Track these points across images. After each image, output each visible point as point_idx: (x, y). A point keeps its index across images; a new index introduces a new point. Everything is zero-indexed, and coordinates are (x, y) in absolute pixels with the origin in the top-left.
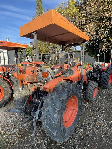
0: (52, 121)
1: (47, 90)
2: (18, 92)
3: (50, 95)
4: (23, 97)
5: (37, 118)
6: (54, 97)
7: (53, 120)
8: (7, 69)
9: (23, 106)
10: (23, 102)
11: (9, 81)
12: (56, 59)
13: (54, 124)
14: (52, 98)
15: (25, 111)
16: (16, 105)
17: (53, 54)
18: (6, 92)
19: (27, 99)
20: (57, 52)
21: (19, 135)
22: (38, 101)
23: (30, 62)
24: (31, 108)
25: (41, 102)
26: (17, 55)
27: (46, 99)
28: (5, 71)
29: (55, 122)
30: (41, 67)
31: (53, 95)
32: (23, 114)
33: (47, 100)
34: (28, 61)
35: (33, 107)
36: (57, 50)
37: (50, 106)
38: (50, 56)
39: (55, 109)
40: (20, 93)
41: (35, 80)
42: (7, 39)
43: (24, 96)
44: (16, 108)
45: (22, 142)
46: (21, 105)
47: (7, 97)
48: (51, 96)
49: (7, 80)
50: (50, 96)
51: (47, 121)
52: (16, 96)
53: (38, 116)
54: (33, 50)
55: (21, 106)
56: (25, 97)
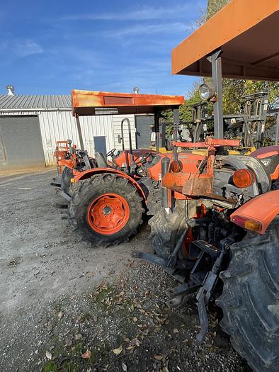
0: (261, 320)
1: (248, 226)
2: (160, 216)
3: (256, 240)
4: (173, 229)
5: (209, 294)
6: (269, 248)
7: (266, 321)
8: (135, 158)
9: (172, 252)
10: (170, 241)
11: (139, 187)
12: (263, 130)
13: (267, 334)
14: (261, 251)
15: (176, 264)
16: (155, 244)
17: (252, 115)
18: (134, 211)
19: (183, 236)
20: (265, 108)
21: (159, 316)
22: (211, 247)
23: (185, 141)
24: (191, 261)
25: (222, 254)
26: (158, 125)
27: (241, 249)
28: (131, 163)
29: (270, 326)
30: (226, 154)
31: (266, 242)
32: (170, 271)
33: (245, 255)
34: (181, 139)
35: (197, 259)
36: (266, 101)
37: (256, 274)
38: (243, 122)
39: (275, 289)
40: (166, 219)
41: (209, 192)
42: (134, 90)
43: (175, 228)
44: (155, 253)
45: (167, 337)
46: (166, 249)
47: (134, 223)
48: (260, 244)
49: (135, 184)
50: (256, 245)
51: (242, 314)
52: (156, 224)
53: (211, 288)
54: (194, 109)
55: (166, 251)
56: (178, 230)
